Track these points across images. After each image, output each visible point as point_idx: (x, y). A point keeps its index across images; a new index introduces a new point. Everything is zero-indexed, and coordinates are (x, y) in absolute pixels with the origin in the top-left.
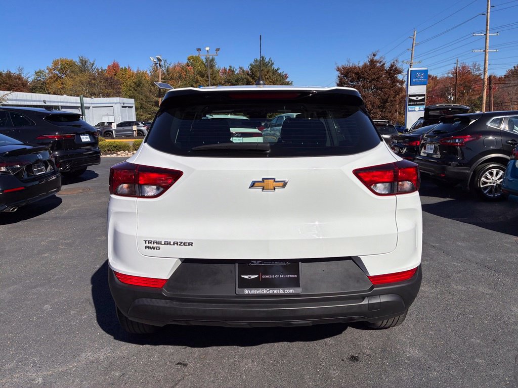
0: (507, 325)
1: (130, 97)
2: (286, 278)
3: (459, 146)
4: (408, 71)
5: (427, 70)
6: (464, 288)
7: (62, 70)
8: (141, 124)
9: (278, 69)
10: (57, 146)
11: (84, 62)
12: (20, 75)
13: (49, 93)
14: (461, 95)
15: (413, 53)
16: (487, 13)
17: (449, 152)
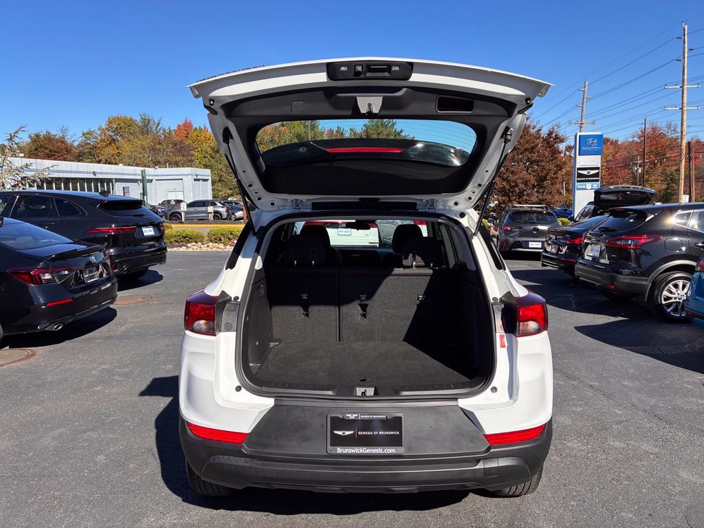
0: (670, 495)
1: (206, 166)
2: (386, 435)
3: (633, 249)
4: (576, 137)
5: (602, 135)
6: (622, 445)
7: (118, 131)
8: (219, 204)
9: (401, 131)
10: (114, 241)
11: (146, 122)
12: (63, 138)
13: (99, 162)
14: (651, 166)
15: (584, 112)
16: (684, 58)
17: (620, 256)
